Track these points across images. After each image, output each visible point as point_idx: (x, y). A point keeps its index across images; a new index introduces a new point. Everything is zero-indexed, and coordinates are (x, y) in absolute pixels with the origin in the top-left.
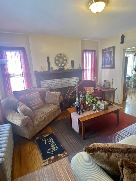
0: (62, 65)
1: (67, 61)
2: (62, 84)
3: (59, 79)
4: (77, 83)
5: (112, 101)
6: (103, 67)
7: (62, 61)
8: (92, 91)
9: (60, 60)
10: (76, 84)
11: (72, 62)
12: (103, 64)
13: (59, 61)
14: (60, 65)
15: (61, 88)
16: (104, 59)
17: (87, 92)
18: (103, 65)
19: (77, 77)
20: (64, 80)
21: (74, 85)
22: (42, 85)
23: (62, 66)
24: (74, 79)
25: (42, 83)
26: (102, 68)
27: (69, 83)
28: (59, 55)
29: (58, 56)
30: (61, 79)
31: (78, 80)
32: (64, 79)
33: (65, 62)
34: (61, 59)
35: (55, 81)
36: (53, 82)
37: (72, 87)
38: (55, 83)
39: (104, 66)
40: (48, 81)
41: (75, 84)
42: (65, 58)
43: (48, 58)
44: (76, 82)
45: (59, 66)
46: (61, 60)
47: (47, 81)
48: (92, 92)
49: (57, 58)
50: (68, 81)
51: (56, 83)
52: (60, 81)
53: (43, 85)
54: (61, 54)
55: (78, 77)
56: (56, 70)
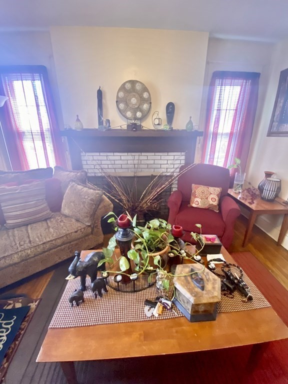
0: (135, 114)
1: (151, 103)
2: (136, 166)
3: (129, 154)
4: (178, 170)
5: (277, 240)
6: (275, 129)
7: (136, 104)
8: (210, 200)
9: (130, 100)
10: (173, 172)
11: (171, 109)
12: (275, 119)
13: (126, 102)
14: (129, 114)
15: (133, 175)
16: (280, 104)
17: (196, 199)
18: (275, 124)
19: (179, 154)
20: (142, 158)
21: (168, 174)
22: (84, 162)
23: (136, 119)
24: (172, 158)
25: (86, 158)
26: (270, 134)
27: (154, 166)
28: (128, 86)
29: (124, 88)
30: (133, 154)
31: (183, 162)
32: (143, 154)
33: (145, 106)
34: (134, 96)
35: (118, 158)
36: (111, 158)
37: (161, 177)
38: (117, 162)
39: (278, 126)
40: (100, 155)
41: (172, 170)
42: (145, 95)
43: (100, 94)
44: (176, 166)
45: (127, 118)
46: (134, 101)
47: (98, 154)
48: (211, 202)
49: (121, 94)
50: (152, 162)
51: (120, 162)
52: (130, 158)
53: (87, 164)
54: (133, 82)
55: (183, 153)
56: (120, 128)
